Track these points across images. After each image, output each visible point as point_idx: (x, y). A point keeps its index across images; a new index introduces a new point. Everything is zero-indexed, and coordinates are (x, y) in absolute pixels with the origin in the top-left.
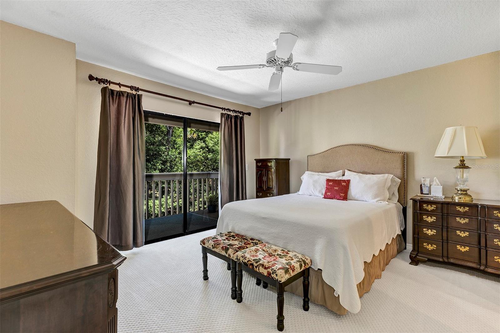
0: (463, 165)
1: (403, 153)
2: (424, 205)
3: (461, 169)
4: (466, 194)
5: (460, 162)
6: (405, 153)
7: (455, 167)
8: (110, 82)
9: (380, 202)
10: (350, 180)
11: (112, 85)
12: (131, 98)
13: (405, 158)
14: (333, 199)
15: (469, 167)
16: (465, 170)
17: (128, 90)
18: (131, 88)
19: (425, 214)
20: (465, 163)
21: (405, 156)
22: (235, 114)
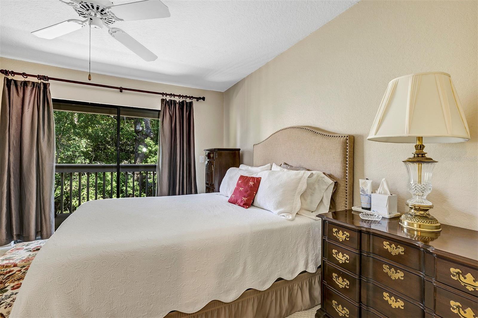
0: (418, 157)
1: (345, 136)
2: (335, 230)
3: (416, 165)
4: (425, 217)
5: (414, 151)
6: (347, 137)
7: (406, 159)
8: (13, 73)
9: (282, 214)
10: (261, 178)
11: (16, 75)
12: (37, 88)
13: (348, 145)
14: (235, 204)
15: (433, 160)
16: (424, 165)
17: (35, 80)
18: (38, 77)
19: (336, 247)
20: (425, 151)
21: (348, 141)
22: (181, 100)
